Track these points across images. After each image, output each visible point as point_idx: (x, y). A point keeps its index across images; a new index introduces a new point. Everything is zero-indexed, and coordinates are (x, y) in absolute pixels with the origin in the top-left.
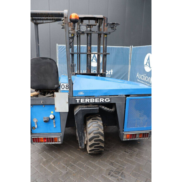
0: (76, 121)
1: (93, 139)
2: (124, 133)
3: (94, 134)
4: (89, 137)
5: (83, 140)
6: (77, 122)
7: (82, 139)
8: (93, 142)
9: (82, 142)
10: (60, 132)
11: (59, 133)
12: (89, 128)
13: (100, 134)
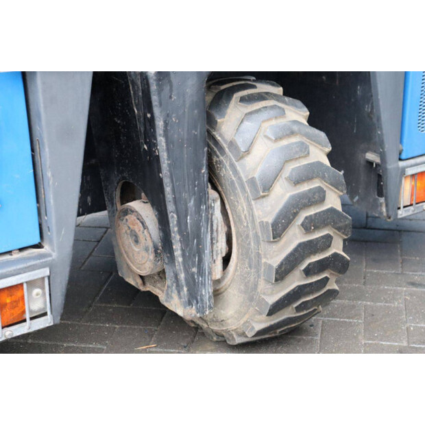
0: (160, 124)
1: (295, 215)
2: (403, 171)
3: (297, 182)
4: (269, 209)
5: (207, 252)
6: (166, 124)
7: (200, 253)
8: (295, 237)
9: (201, 272)
10: (37, 240)
11: (21, 250)
12: (248, 152)
13: (323, 178)
